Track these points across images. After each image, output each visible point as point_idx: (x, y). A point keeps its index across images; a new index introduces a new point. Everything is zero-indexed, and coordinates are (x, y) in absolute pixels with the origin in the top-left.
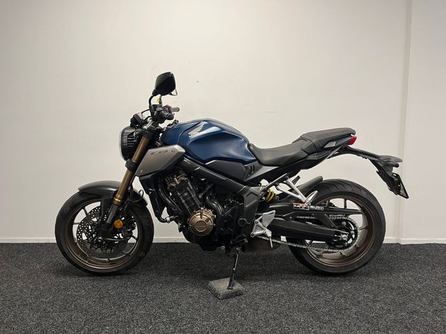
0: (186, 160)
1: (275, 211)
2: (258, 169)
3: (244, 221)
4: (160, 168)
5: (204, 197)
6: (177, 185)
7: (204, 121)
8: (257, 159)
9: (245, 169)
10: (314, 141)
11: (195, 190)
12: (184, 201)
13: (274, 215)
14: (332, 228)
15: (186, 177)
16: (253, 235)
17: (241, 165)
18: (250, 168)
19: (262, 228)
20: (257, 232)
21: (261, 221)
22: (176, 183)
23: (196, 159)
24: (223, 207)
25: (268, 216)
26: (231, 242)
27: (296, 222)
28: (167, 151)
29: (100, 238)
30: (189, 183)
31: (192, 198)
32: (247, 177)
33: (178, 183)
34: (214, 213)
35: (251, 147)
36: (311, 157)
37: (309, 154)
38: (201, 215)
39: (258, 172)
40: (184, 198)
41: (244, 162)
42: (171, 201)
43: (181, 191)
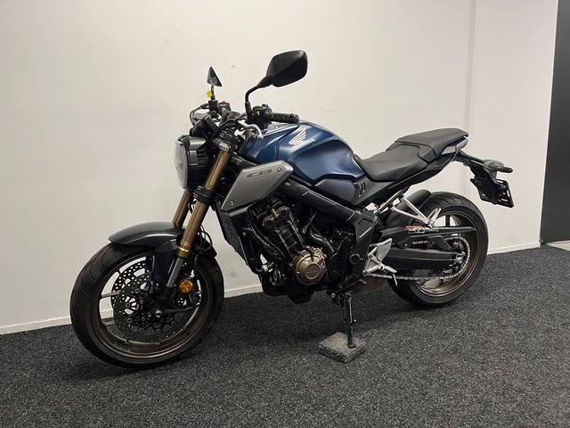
1: (391, 239)
2: (370, 186)
3: (357, 257)
4: (260, 196)
6: (276, 219)
8: (366, 174)
9: (354, 189)
10: (432, 145)
12: (283, 241)
13: (390, 244)
14: (448, 251)
15: (285, 206)
16: (365, 273)
17: (349, 182)
18: (360, 187)
19: (375, 264)
20: (370, 269)
21: (375, 253)
22: (274, 216)
25: (384, 247)
27: (411, 250)
28: (270, 171)
29: (158, 312)
30: (290, 214)
31: (295, 236)
32: (358, 199)
33: (277, 215)
34: (324, 251)
35: (357, 159)
36: (430, 167)
37: (428, 163)
38: (311, 256)
39: (370, 191)
40: (283, 236)
41: (352, 179)
42: (267, 242)
43: (278, 226)
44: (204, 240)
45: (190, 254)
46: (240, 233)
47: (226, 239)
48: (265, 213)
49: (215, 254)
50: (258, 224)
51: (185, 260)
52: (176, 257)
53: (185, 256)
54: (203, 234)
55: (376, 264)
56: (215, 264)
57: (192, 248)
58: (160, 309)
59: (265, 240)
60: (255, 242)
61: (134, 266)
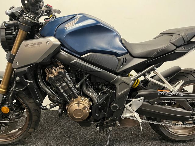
0: (63, 53)
1: (143, 98)
2: (130, 61)
3: (116, 106)
5: (81, 86)
6: (55, 77)
7: (79, 14)
8: (128, 52)
9: (117, 61)
10: (183, 34)
11: (73, 80)
12: (62, 91)
13: (142, 101)
15: (63, 68)
16: (123, 117)
17: (114, 57)
18: (122, 60)
20: (126, 115)
21: (130, 106)
22: (54, 74)
23: (72, 52)
24: (98, 94)
25: (137, 102)
26: (105, 124)
27: (160, 106)
28: (41, 43)
30: (67, 74)
31: (70, 88)
32: (120, 68)
33: (56, 74)
34: (90, 101)
35: (123, 42)
36: (179, 50)
37: (177, 47)
38: (78, 103)
39: (130, 63)
40: (62, 88)
41: (117, 55)
43: (58, 81)
51: (4, 95)
55: (131, 112)
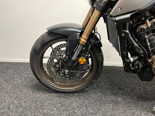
33: (150, 25)
42: (137, 43)
43: (148, 33)
44: (96, 36)
45: (87, 43)
46: (120, 34)
47: (109, 39)
48: (139, 23)
49: (102, 46)
50: (133, 30)
51: (84, 46)
52: (79, 44)
53: (83, 44)
54: (96, 34)
56: (100, 51)
57: (88, 40)
58: (68, 69)
59: (135, 41)
60: (129, 42)
61: (61, 45)
